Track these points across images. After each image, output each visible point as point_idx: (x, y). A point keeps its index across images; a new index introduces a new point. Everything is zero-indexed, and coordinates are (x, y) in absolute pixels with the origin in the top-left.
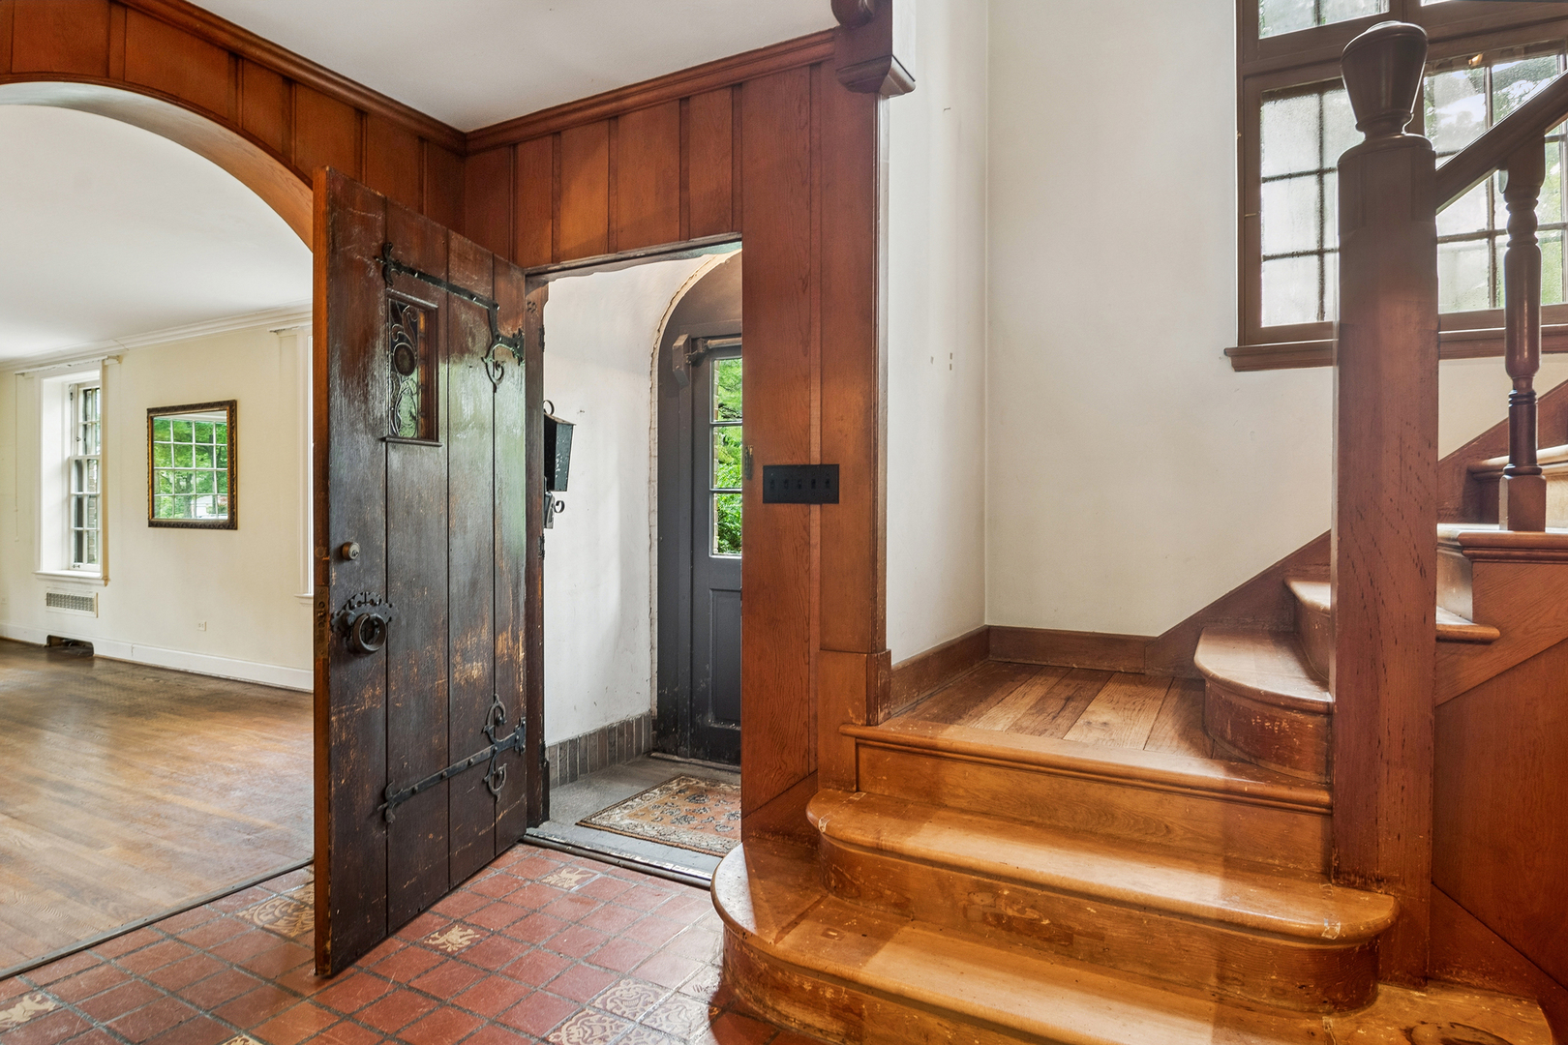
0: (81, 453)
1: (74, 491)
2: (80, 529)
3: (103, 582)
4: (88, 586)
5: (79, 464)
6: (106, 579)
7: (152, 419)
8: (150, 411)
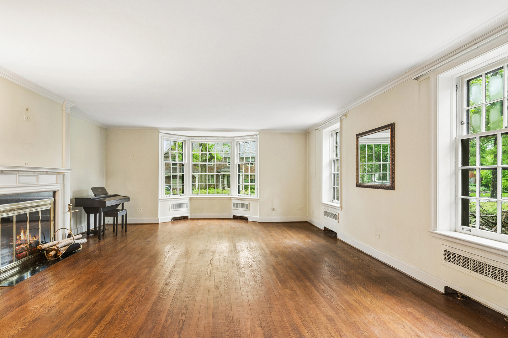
0: (335, 157)
1: (333, 172)
2: (334, 186)
3: (340, 209)
4: (336, 210)
5: (334, 161)
6: (341, 208)
7: (358, 139)
8: (357, 135)
